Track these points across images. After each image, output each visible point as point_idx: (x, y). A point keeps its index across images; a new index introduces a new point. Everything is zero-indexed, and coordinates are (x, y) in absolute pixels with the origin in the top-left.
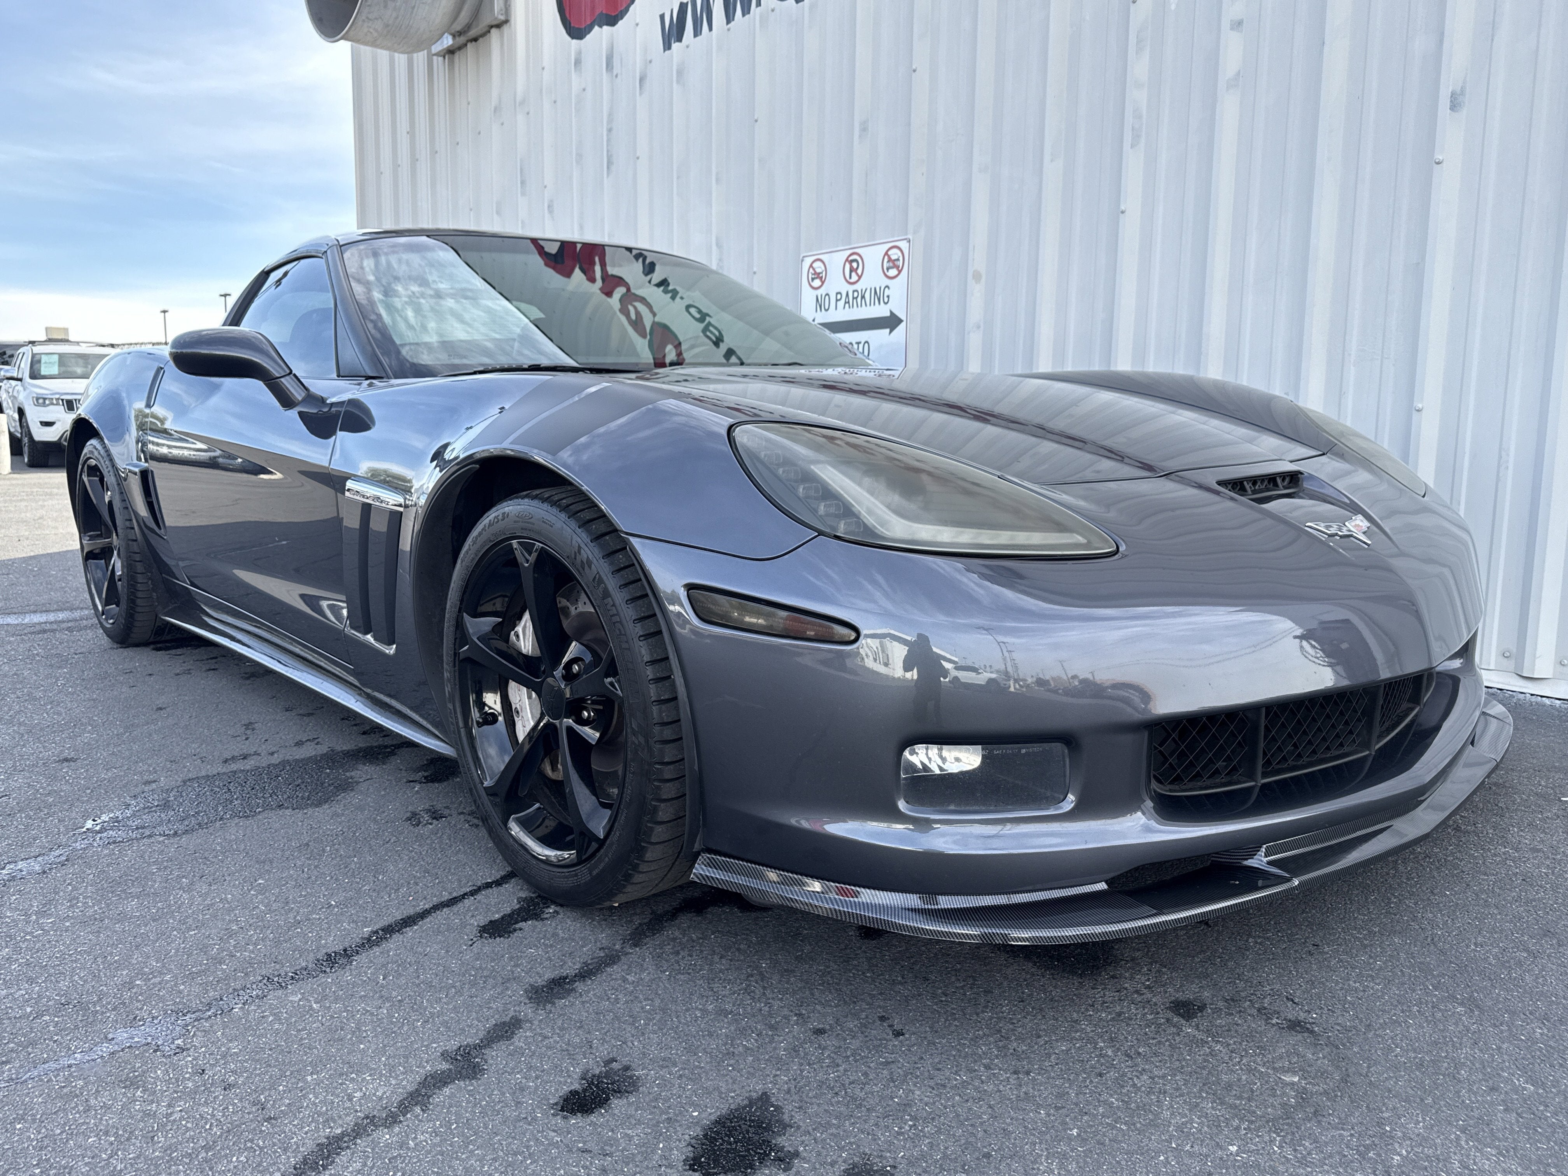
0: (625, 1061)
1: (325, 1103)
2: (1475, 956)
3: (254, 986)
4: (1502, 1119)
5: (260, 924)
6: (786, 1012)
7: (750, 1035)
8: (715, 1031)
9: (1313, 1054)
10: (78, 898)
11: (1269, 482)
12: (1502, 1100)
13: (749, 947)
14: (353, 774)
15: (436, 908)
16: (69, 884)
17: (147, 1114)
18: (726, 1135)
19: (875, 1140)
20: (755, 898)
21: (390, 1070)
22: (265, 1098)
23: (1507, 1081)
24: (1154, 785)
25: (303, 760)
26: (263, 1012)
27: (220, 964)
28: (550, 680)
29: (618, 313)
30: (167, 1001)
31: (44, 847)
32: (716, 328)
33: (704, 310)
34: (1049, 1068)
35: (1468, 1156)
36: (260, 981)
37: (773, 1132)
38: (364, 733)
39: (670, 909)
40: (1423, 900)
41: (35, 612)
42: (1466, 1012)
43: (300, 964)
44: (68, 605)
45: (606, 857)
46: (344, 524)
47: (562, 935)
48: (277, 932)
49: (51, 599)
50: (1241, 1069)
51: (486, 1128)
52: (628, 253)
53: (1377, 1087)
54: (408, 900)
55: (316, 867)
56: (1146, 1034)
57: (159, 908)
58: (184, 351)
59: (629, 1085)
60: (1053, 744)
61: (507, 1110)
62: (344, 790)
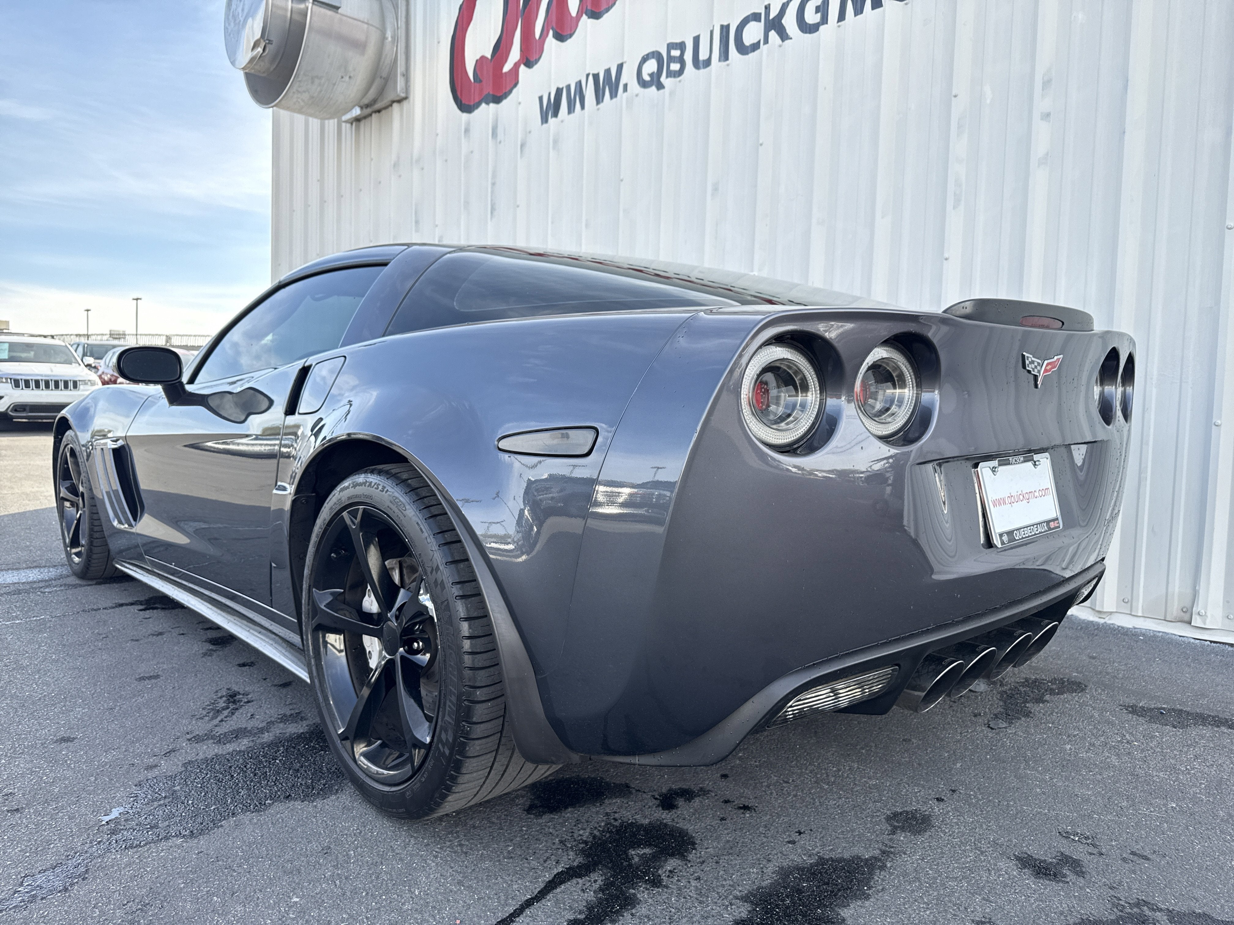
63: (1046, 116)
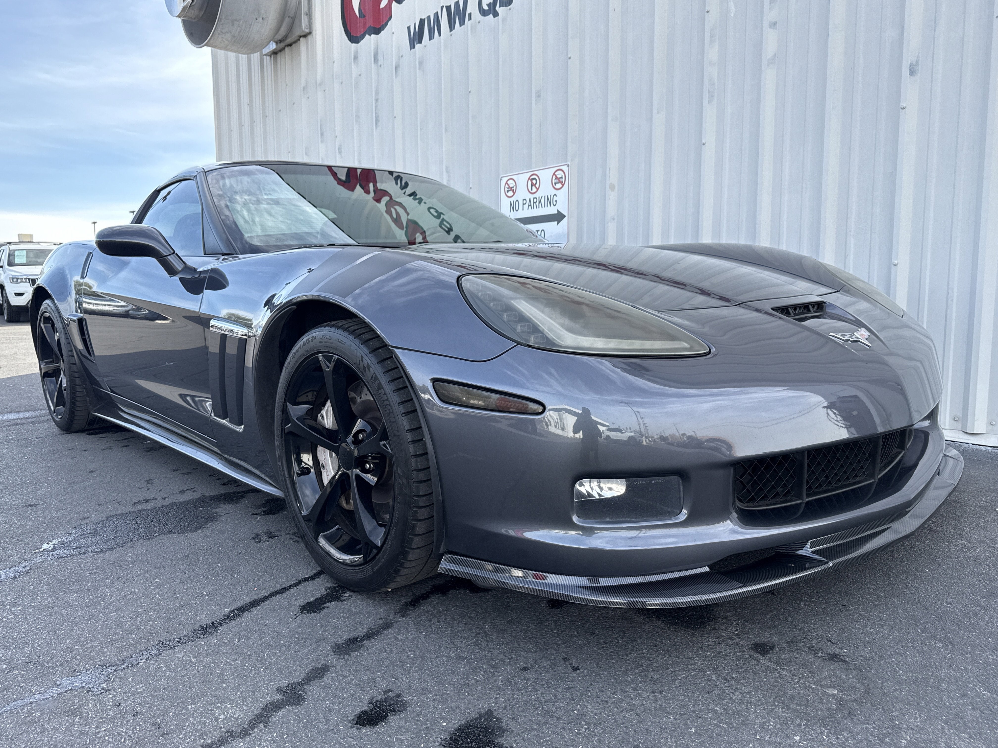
0: (398, 691)
1: (200, 723)
2: (947, 610)
3: (153, 648)
4: (971, 715)
5: (157, 607)
6: (502, 656)
7: (479, 672)
8: (456, 670)
9: (846, 676)
10: (37, 594)
11: (804, 309)
12: (970, 703)
13: (477, 615)
14: (217, 510)
15: (272, 595)
16: (31, 585)
17: (82, 733)
18: (465, 737)
19: (563, 738)
20: (480, 583)
21: (243, 700)
22: (160, 721)
23: (972, 690)
24: (738, 503)
25: (184, 502)
26: (159, 665)
27: (131, 634)
28: (344, 445)
29: (385, 214)
30: (96, 659)
31: (15, 562)
32: (447, 222)
33: (440, 211)
34: (675, 689)
35: (950, 739)
36: (157, 645)
37: (496, 735)
38: (224, 484)
39: (425, 592)
40: (912, 575)
41: (11, 412)
42: (943, 646)
43: (183, 633)
44: (32, 407)
45: (382, 558)
46: (209, 350)
47: (354, 610)
48: (168, 612)
49: (21, 404)
50: (800, 686)
51: (307, 737)
52: (391, 176)
53: (888, 696)
54: (254, 590)
55: (193, 570)
56: (737, 665)
57: (90, 600)
58: (105, 240)
59: (401, 706)
60: (672, 477)
61: (320, 724)
62: (212, 521)
63: (774, 25)
